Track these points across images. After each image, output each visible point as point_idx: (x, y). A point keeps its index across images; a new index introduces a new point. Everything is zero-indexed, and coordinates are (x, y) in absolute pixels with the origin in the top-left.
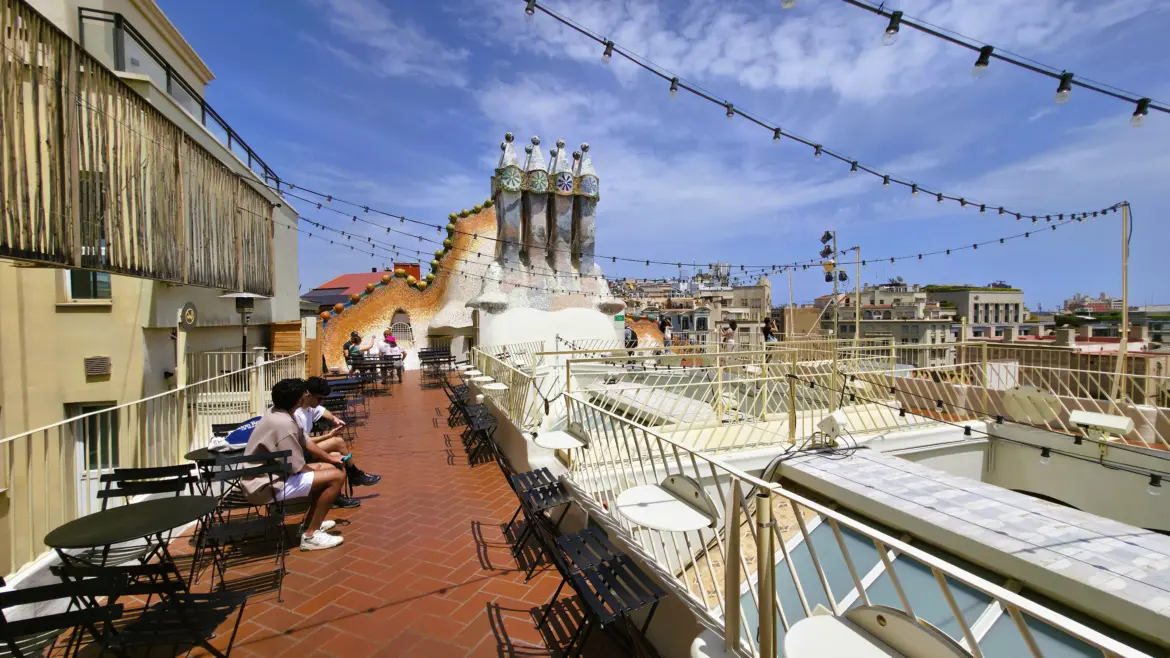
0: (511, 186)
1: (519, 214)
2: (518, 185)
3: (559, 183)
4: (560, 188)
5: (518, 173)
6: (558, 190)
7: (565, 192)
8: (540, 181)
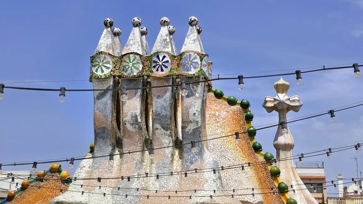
0: (99, 73)
1: (109, 102)
2: (107, 72)
3: (153, 65)
4: (154, 70)
5: (109, 59)
6: (152, 72)
7: (160, 74)
8: (131, 64)
